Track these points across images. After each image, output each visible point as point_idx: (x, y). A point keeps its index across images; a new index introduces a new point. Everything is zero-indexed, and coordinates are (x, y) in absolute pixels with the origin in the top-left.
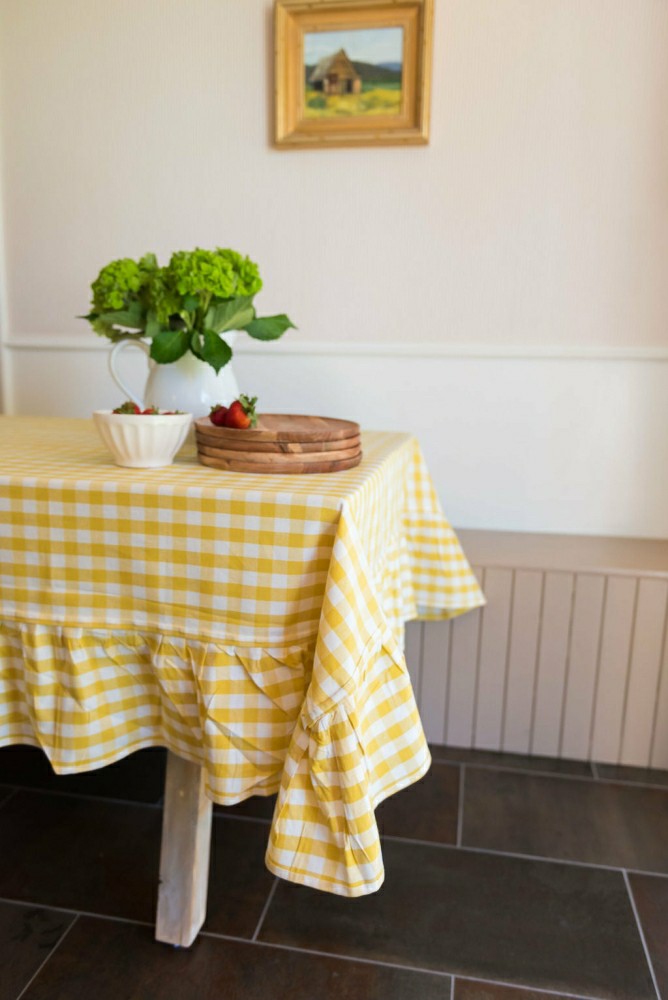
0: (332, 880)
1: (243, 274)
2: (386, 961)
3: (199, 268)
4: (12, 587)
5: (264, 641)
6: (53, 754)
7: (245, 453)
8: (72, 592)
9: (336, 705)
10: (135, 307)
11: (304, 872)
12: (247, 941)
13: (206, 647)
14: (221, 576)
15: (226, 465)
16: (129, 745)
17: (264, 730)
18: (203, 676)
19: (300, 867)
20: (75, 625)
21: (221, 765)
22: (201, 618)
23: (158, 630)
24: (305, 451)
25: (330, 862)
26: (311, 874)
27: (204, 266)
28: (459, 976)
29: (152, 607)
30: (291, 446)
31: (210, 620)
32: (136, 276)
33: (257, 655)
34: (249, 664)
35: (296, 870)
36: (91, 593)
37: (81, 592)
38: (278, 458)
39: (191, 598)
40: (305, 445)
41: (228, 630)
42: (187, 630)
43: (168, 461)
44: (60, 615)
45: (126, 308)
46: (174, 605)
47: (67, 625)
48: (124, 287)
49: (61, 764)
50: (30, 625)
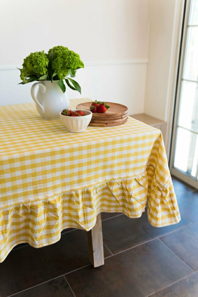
0: (172, 222)
4: (69, 181)
5: (141, 173)
6: (85, 227)
7: (112, 121)
8: (89, 176)
11: (165, 223)
13: (128, 179)
14: (132, 159)
18: (128, 187)
19: (164, 223)
20: (91, 186)
22: (126, 172)
23: (113, 179)
25: (169, 218)
29: (112, 173)
31: (129, 171)
33: (140, 177)
34: (139, 180)
36: (94, 175)
37: (91, 176)
38: (121, 120)
39: (123, 167)
41: (133, 173)
42: (122, 176)
44: (85, 185)
46: (118, 171)
47: (89, 187)
48: (45, 66)
49: (88, 228)
50: (76, 191)
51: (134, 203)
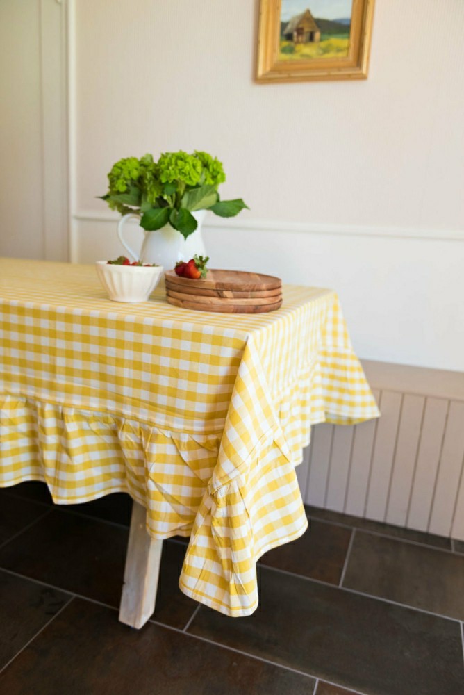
0: (220, 602)
1: (211, 170)
2: (272, 661)
3: (176, 164)
4: (32, 377)
5: (192, 429)
6: (53, 491)
7: (193, 296)
8: (69, 383)
9: (231, 481)
10: (134, 190)
11: (202, 594)
12: (180, 631)
13: (151, 429)
14: (164, 381)
15: (181, 304)
16: (105, 489)
17: (186, 491)
18: (148, 449)
19: (200, 590)
20: (70, 406)
21: (156, 512)
22: (150, 409)
23: (122, 415)
24: (236, 297)
25: (220, 589)
26: (207, 596)
27: (180, 162)
28: (321, 680)
29: (119, 399)
30: (226, 293)
31: (155, 411)
32: (137, 169)
33: (185, 438)
34: (179, 444)
35: (197, 592)
36: (81, 385)
37: (75, 384)
38: (216, 300)
39: (144, 395)
40: (235, 293)
41: (166, 419)
42: (140, 416)
43: (145, 299)
44: (61, 399)
45: (127, 192)
46: (133, 398)
47: (65, 405)
48: (128, 177)
49: (58, 497)
50: (43, 402)
51: (152, 496)
